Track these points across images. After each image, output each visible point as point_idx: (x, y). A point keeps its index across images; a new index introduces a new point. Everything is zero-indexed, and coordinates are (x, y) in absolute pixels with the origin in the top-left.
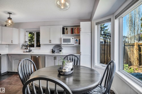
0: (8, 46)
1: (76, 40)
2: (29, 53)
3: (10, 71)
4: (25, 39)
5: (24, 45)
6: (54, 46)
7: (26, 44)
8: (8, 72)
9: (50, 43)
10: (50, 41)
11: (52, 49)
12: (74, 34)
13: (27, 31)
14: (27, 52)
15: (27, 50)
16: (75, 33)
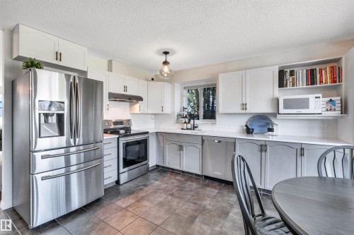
0: (153, 116)
1: (331, 100)
2: (192, 131)
3: (162, 165)
4: (182, 103)
5: (180, 115)
6: (249, 117)
7: (185, 113)
8: (157, 166)
9: (244, 111)
10: (244, 106)
11: (246, 126)
12: (318, 85)
13: (185, 88)
14: (187, 129)
15: (189, 126)
16: (321, 82)
